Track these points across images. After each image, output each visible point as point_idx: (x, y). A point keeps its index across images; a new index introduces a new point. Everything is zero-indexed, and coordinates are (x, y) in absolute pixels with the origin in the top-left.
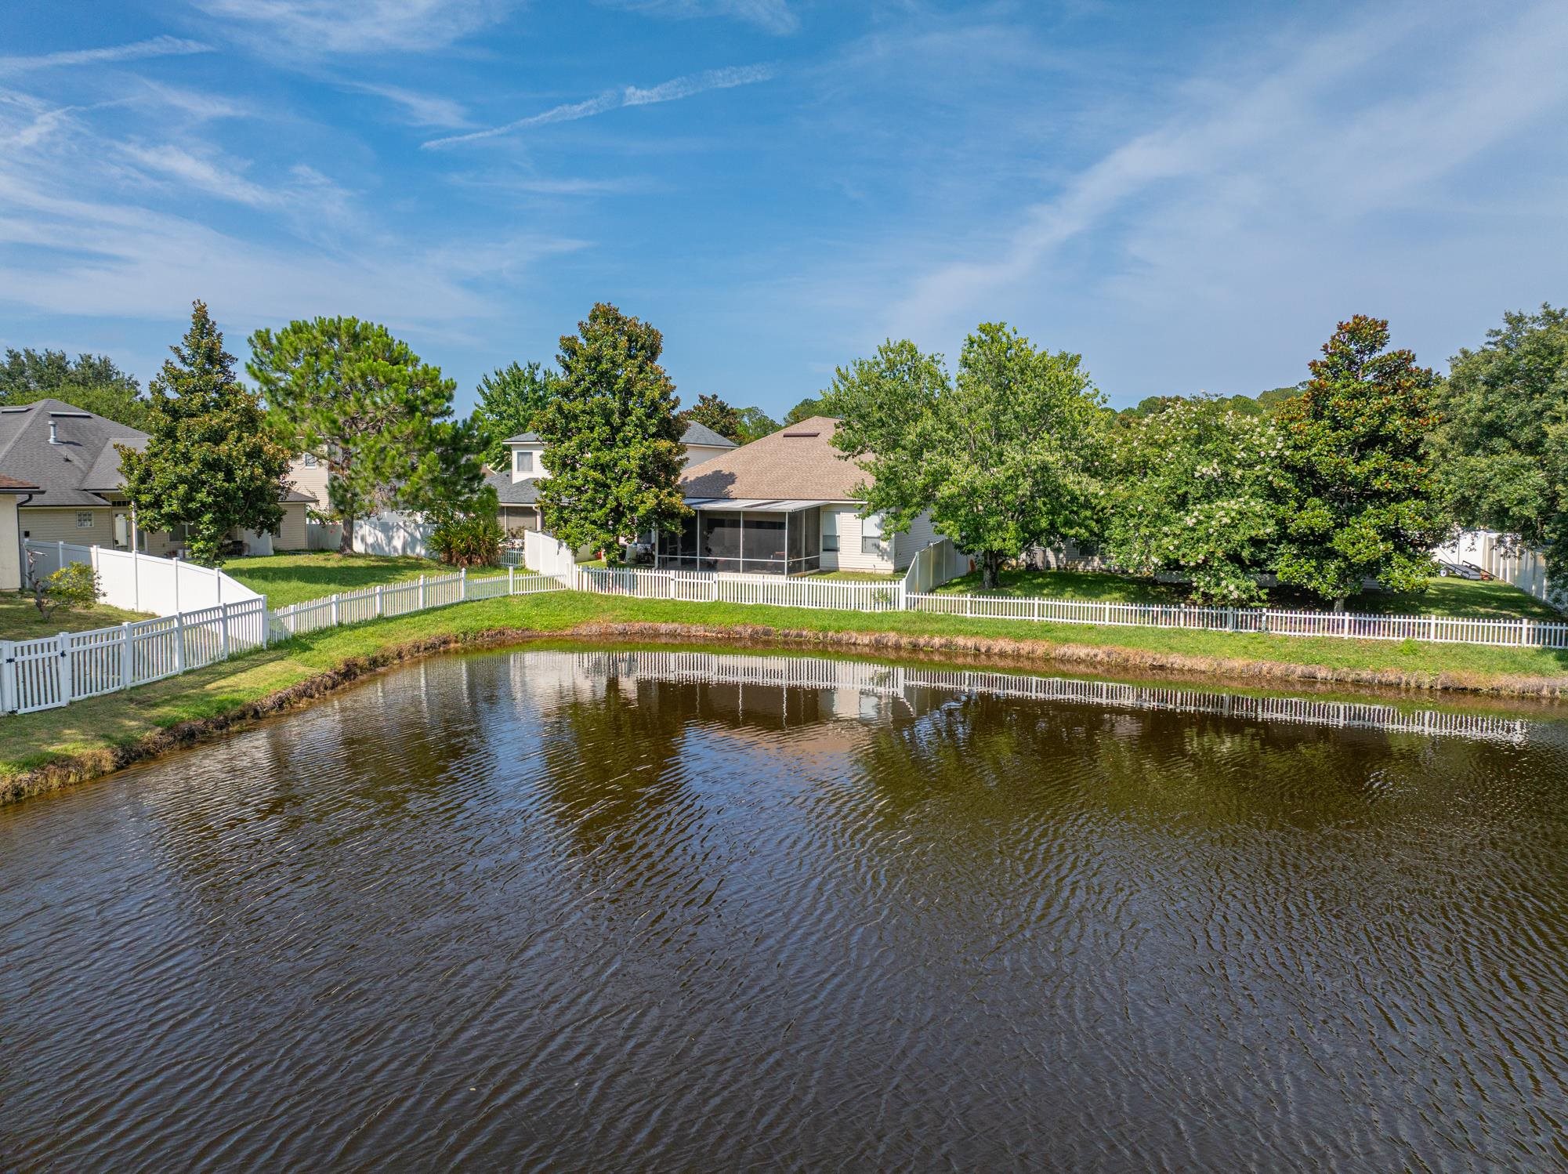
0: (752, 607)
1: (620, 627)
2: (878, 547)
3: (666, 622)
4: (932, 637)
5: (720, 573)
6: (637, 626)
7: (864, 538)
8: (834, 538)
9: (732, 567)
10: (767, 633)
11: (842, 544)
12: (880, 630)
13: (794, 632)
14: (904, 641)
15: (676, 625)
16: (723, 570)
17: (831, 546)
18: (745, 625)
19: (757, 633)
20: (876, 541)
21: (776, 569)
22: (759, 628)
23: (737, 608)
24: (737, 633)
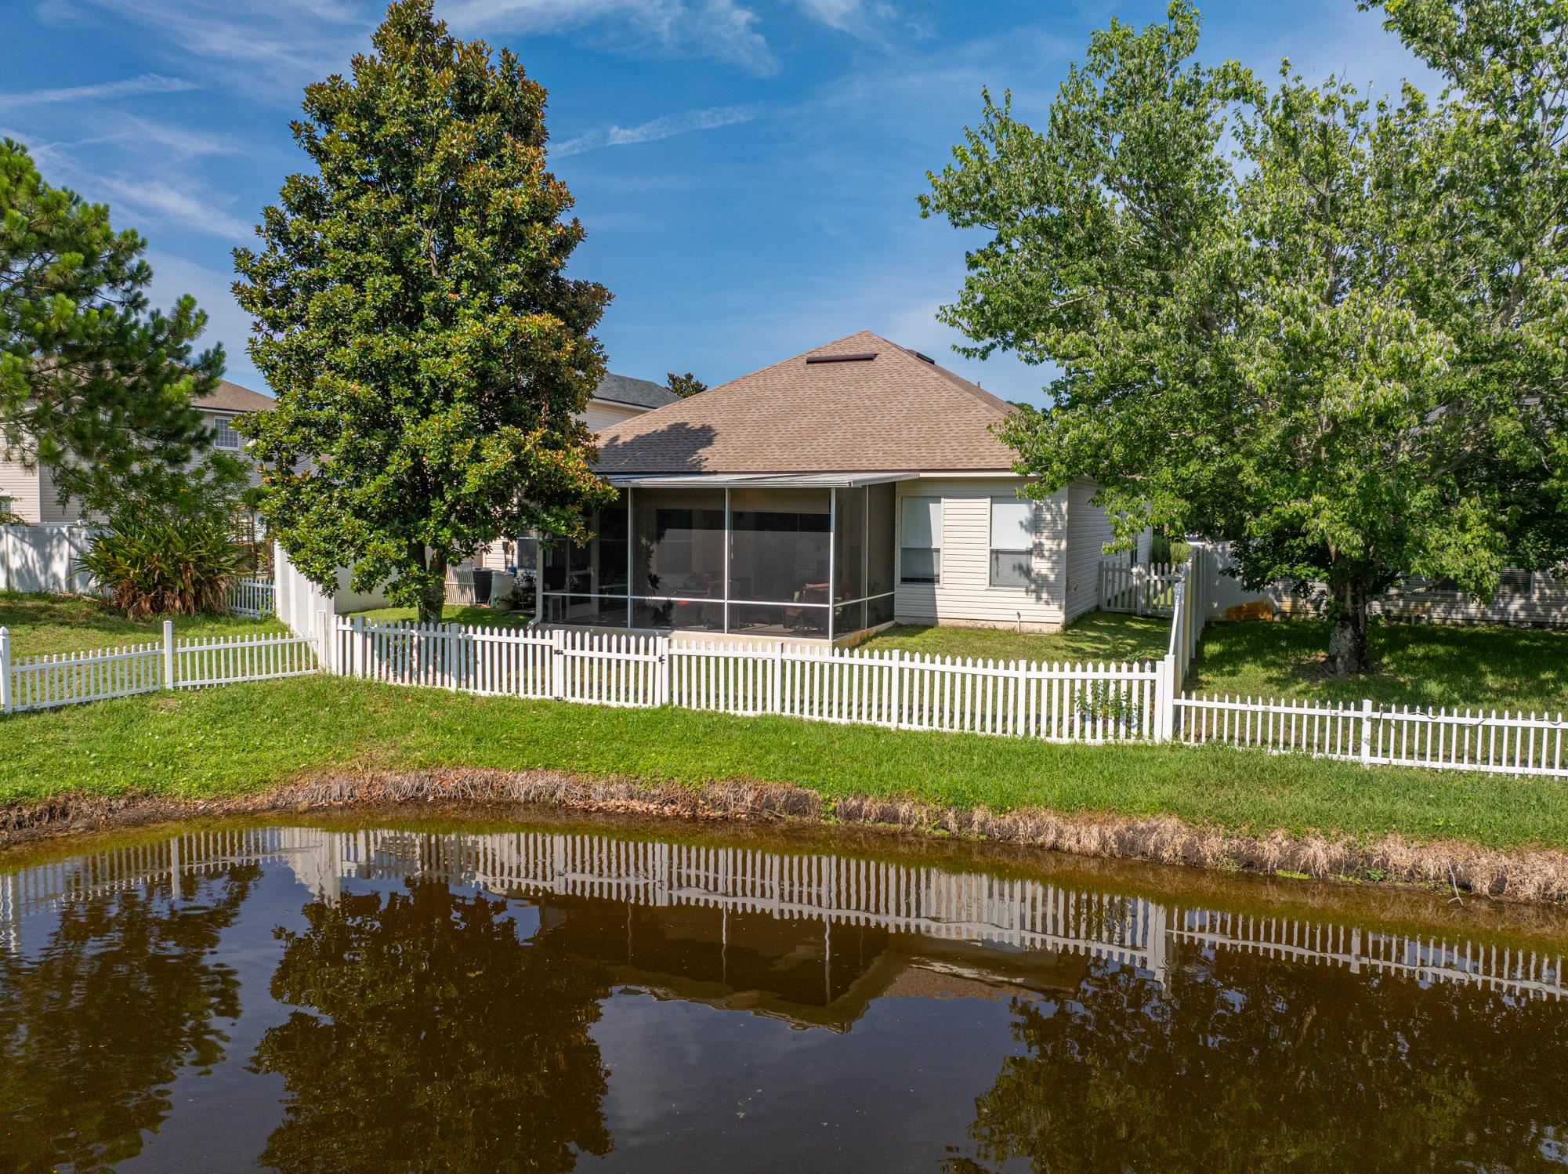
0: (754, 723)
1: (408, 782)
2: (1027, 572)
3: (528, 768)
4: (1298, 839)
5: (677, 634)
6: (453, 780)
7: (996, 554)
8: (928, 553)
9: (705, 618)
10: (798, 805)
11: (945, 567)
12: (1124, 807)
13: (872, 805)
14: (1214, 846)
15: (553, 777)
16: (685, 625)
17: (919, 571)
18: (737, 781)
19: (770, 805)
20: (1023, 559)
21: (808, 625)
22: (776, 789)
23: (717, 727)
24: (714, 803)
